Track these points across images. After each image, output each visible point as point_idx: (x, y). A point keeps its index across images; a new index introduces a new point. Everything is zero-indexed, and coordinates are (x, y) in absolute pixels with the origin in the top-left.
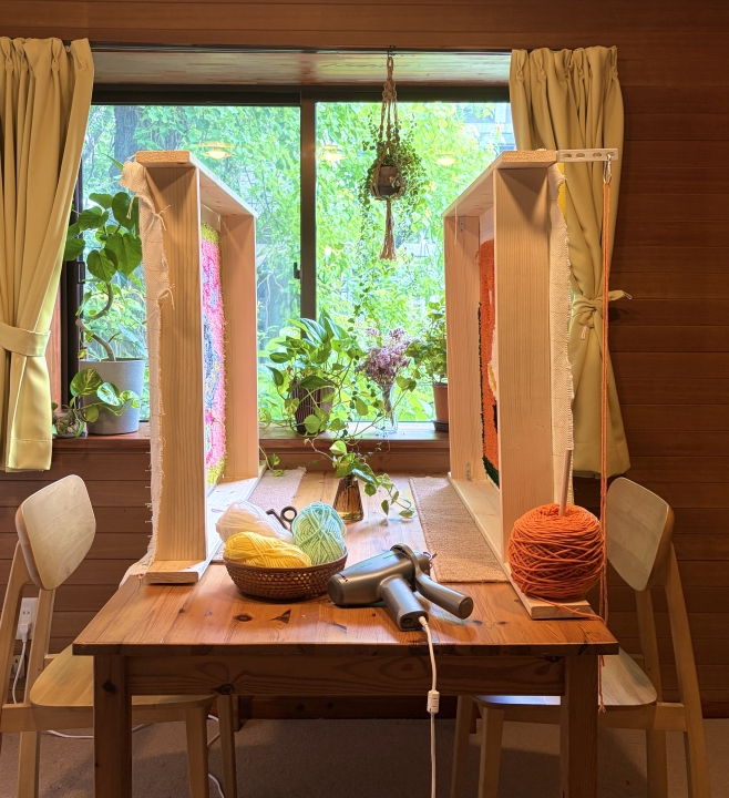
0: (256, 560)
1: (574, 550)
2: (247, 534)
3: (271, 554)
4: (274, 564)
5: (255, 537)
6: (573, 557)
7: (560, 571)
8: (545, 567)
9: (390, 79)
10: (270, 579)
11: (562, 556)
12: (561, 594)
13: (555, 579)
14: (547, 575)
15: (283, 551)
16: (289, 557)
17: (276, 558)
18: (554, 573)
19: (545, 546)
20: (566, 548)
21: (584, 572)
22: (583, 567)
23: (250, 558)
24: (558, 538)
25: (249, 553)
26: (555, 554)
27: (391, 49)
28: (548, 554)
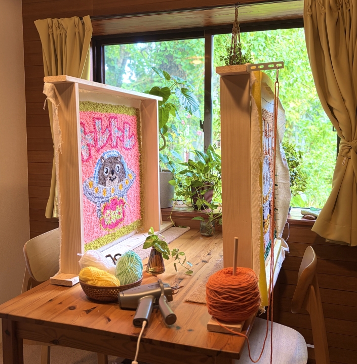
0: (92, 282)
1: (231, 296)
2: (89, 268)
3: (99, 279)
4: (99, 284)
5: (93, 269)
6: (231, 300)
7: (224, 307)
8: (216, 303)
9: (236, 20)
10: (97, 292)
11: (224, 298)
12: (226, 319)
13: (221, 310)
14: (217, 308)
15: (105, 278)
16: (107, 281)
17: (101, 281)
18: (221, 307)
19: (216, 292)
20: (226, 294)
21: (239, 309)
22: (238, 306)
23: (89, 280)
24: (222, 288)
25: (89, 278)
26: (220, 297)
27: (236, 4)
28: (217, 296)
